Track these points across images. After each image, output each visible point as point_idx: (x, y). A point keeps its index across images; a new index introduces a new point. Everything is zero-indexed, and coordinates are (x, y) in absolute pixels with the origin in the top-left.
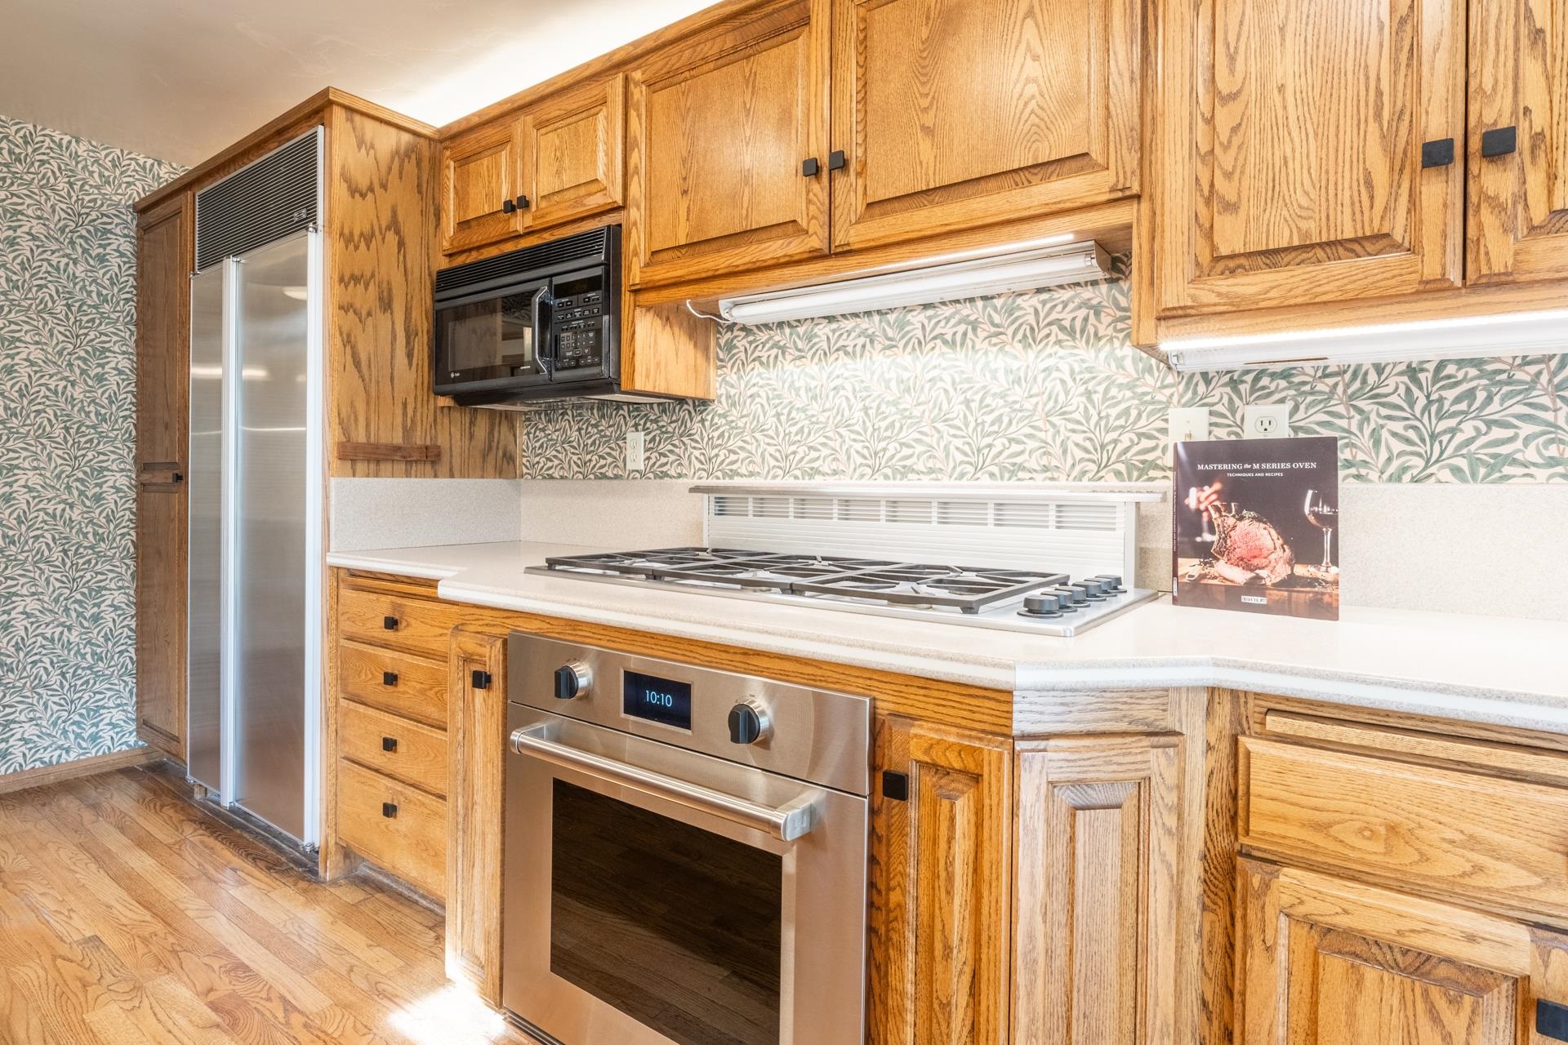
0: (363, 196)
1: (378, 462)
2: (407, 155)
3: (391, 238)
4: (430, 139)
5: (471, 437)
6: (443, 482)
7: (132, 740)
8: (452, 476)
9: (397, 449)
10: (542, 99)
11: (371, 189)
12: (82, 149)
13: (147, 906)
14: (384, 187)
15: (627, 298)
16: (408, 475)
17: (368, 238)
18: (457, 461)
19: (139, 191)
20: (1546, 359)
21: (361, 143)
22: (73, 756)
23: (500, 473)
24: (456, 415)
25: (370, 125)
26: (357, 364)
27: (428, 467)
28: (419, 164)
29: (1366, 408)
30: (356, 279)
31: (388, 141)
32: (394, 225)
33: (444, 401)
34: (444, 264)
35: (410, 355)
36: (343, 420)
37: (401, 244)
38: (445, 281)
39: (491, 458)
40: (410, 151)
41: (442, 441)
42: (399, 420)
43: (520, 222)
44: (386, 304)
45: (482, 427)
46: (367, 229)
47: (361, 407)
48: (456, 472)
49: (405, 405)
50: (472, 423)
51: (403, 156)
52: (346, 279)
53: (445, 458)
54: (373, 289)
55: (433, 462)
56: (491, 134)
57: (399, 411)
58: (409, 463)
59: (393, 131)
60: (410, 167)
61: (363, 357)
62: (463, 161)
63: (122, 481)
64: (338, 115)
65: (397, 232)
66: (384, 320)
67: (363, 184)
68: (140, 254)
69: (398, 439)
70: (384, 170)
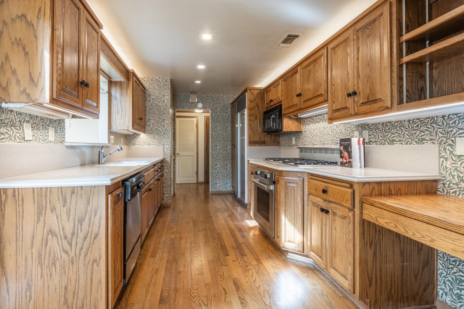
0: (252, 102)
1: (255, 144)
2: (259, 93)
3: (257, 108)
4: (263, 90)
5: (271, 139)
6: (266, 147)
7: (231, 189)
8: (268, 146)
9: (258, 142)
10: (274, 83)
11: (253, 101)
12: (224, 96)
13: (226, 206)
14: (255, 100)
15: (283, 116)
16: (260, 146)
17: (253, 108)
18: (268, 143)
19: (231, 101)
20: (429, 118)
21: (252, 94)
22: (224, 190)
23: (277, 145)
24: (268, 135)
25: (253, 90)
26: (252, 128)
27: (263, 145)
28: (261, 94)
29: (402, 129)
30: (251, 115)
31: (256, 92)
32: (257, 105)
33: (266, 133)
34: (265, 110)
35: (260, 126)
36: (249, 138)
37: (258, 108)
38: (265, 113)
39: (275, 142)
40: (260, 92)
41: (266, 140)
42: (258, 137)
43: (272, 104)
44: (256, 118)
45: (273, 137)
46: (253, 107)
47: (252, 135)
48: (268, 145)
49: (259, 134)
50: (271, 137)
51: (258, 94)
52: (250, 115)
53: (266, 143)
54: (254, 117)
55: (264, 144)
56: (269, 89)
57: (258, 136)
58: (260, 144)
59: (257, 90)
60: (260, 95)
61: (252, 127)
62: (267, 93)
63: (230, 147)
64: (248, 90)
65: (258, 106)
66: (256, 121)
67: (252, 100)
68: (232, 111)
69: (258, 140)
70: (255, 97)
